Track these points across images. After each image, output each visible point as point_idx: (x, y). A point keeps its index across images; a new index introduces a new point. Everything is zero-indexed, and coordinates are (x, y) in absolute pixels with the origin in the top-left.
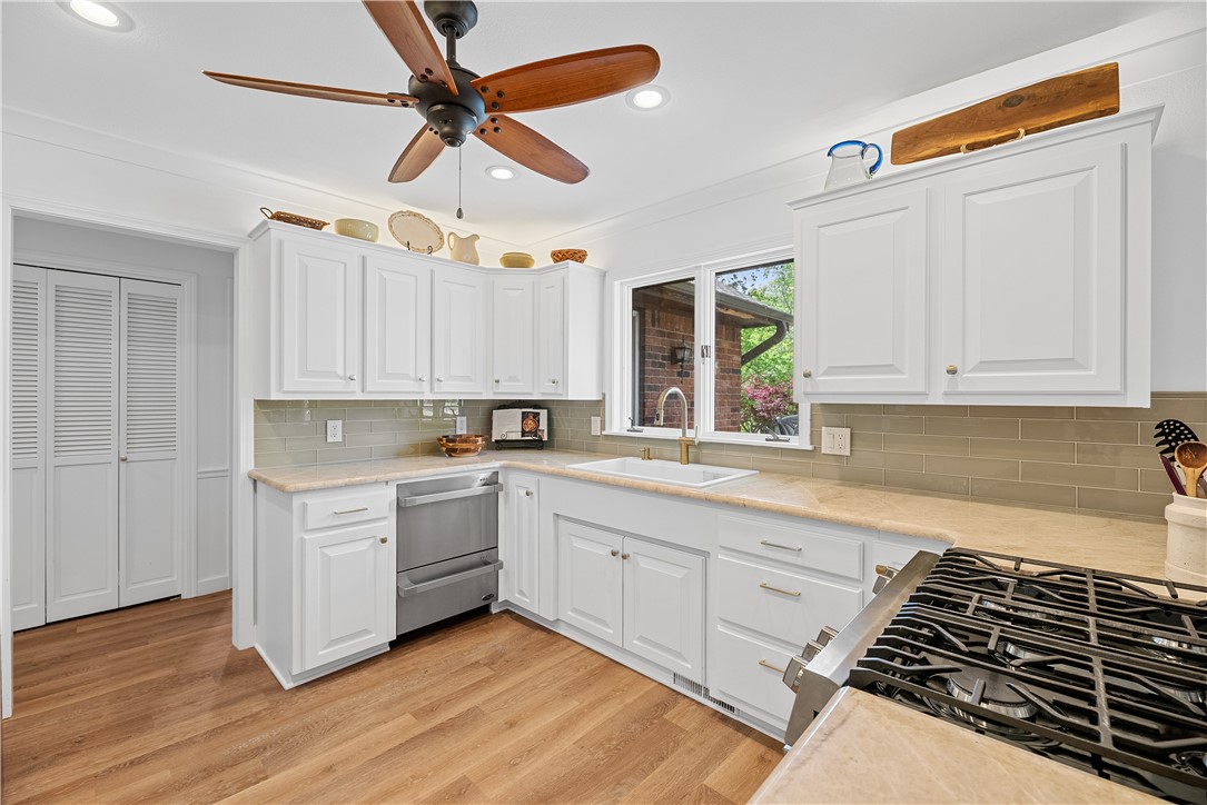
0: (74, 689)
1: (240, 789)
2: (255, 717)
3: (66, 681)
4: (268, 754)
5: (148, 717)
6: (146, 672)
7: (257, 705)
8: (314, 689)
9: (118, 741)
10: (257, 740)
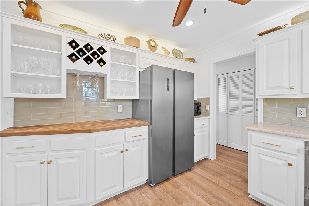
0: (224, 162)
1: (206, 201)
2: (232, 194)
3: (226, 161)
4: (219, 202)
5: (222, 175)
6: (236, 168)
7: (237, 192)
8: (255, 204)
9: (213, 175)
10: (224, 198)
